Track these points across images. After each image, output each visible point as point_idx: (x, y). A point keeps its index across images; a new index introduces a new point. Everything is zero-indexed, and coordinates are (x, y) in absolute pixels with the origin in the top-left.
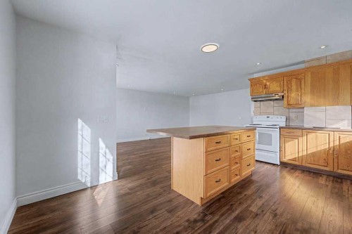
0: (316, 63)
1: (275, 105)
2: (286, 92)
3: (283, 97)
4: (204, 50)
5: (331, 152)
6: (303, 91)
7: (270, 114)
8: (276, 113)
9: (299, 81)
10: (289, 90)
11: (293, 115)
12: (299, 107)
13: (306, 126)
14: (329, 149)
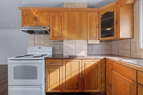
1: (46, 38)
2: (51, 26)
3: (49, 30)
5: (80, 76)
6: (63, 27)
7: (41, 45)
9: (61, 18)
10: (54, 24)
12: (60, 39)
14: (79, 74)
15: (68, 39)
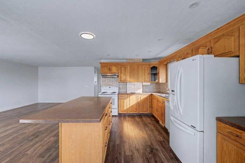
0: (131, 61)
2: (119, 74)
3: (118, 76)
4: (83, 36)
7: (111, 85)
8: (114, 85)
9: (125, 68)
10: (121, 73)
11: (121, 86)
12: (125, 82)
13: (128, 92)
14: (137, 103)
15: (130, 82)
